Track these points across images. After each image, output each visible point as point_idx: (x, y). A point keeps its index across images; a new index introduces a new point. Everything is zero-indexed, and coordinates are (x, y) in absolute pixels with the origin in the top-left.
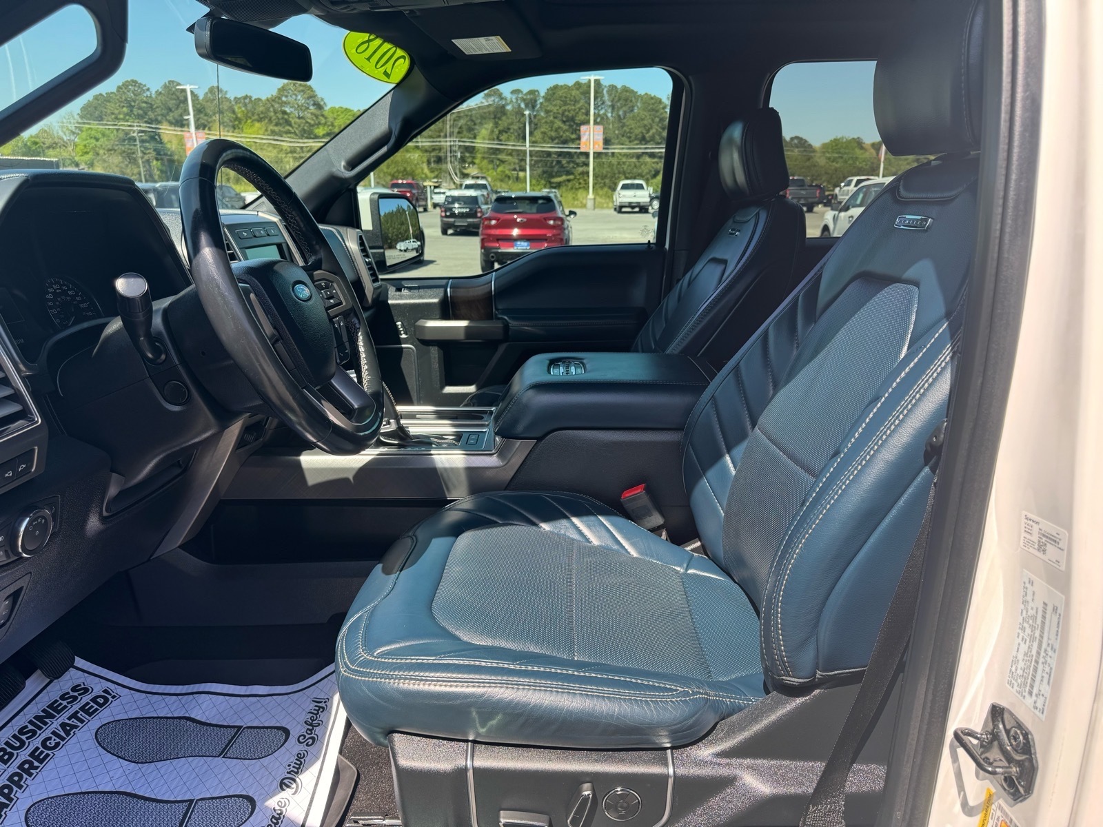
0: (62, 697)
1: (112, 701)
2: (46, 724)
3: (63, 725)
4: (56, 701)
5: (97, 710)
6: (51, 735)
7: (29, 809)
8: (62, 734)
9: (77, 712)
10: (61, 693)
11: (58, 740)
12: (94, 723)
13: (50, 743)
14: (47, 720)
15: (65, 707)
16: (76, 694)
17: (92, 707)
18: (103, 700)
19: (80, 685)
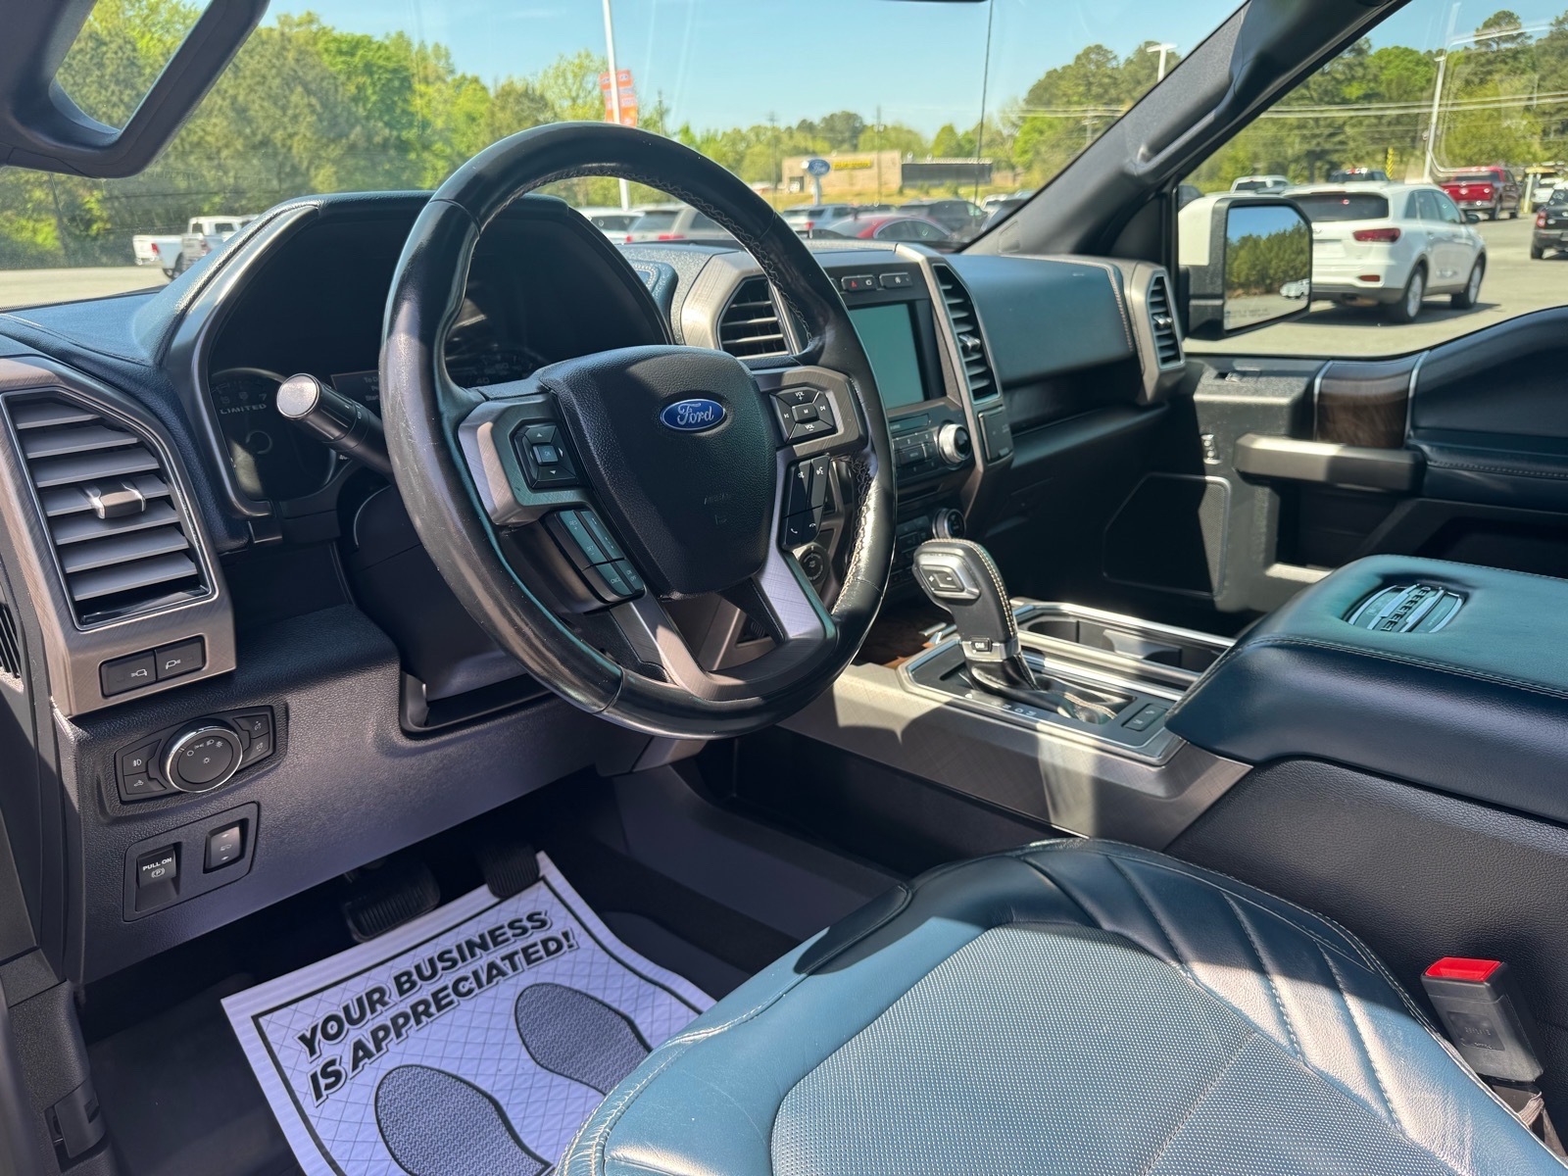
0: (511, 925)
1: (565, 952)
2: (473, 955)
3: (492, 966)
4: (502, 927)
5: (541, 958)
6: (471, 975)
7: (390, 1072)
8: (484, 978)
9: (516, 953)
10: (513, 917)
11: (474, 985)
12: (528, 977)
13: (463, 987)
14: (478, 951)
15: (507, 940)
16: (529, 925)
17: (537, 952)
18: (554, 947)
19: (540, 914)
